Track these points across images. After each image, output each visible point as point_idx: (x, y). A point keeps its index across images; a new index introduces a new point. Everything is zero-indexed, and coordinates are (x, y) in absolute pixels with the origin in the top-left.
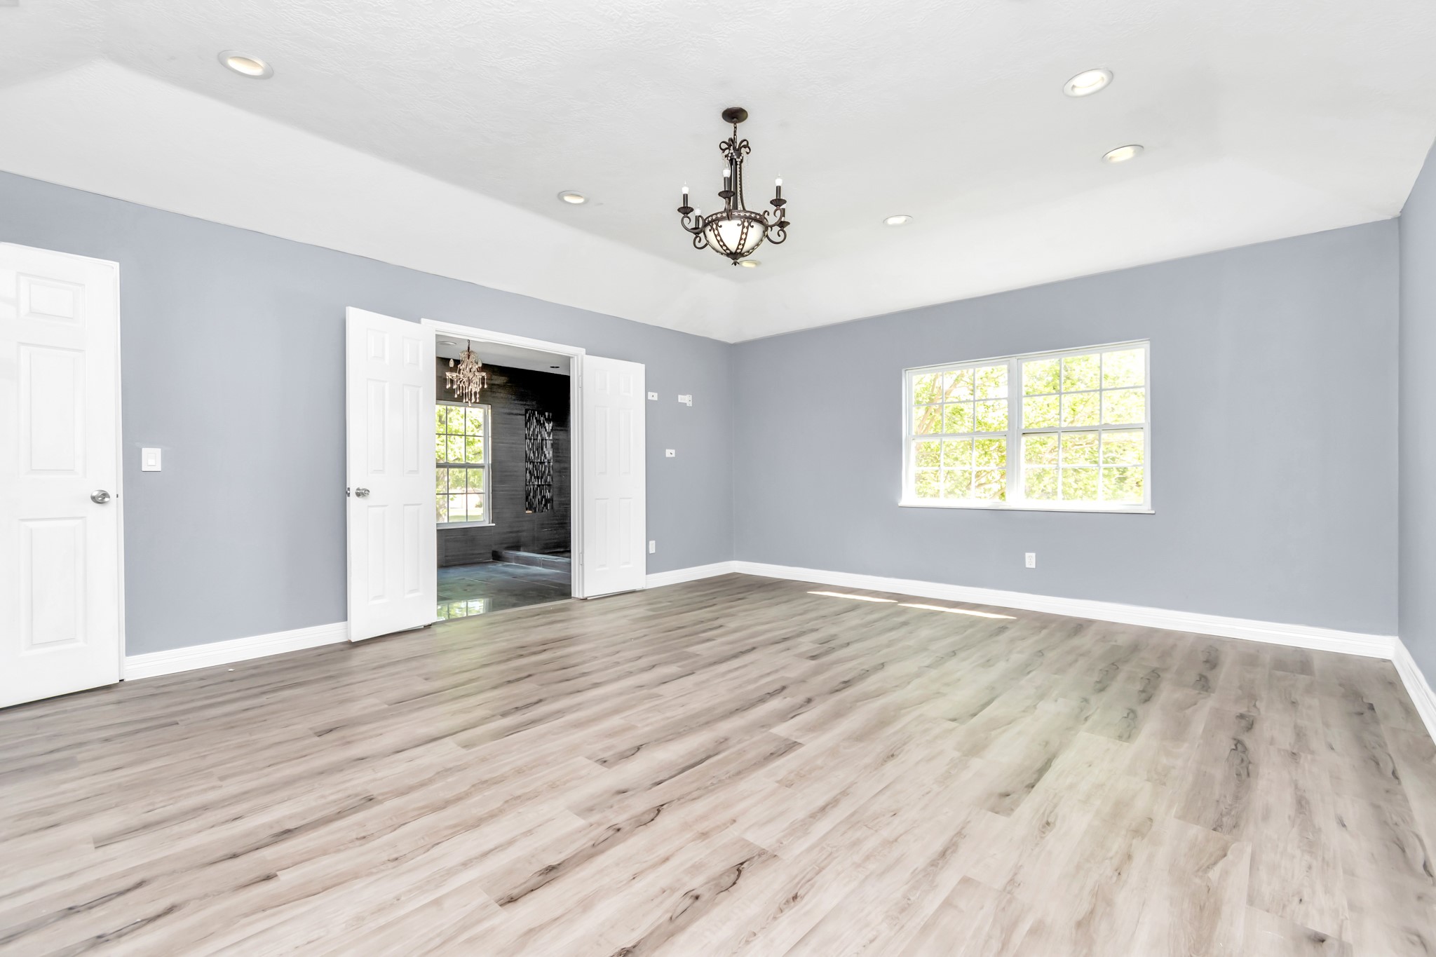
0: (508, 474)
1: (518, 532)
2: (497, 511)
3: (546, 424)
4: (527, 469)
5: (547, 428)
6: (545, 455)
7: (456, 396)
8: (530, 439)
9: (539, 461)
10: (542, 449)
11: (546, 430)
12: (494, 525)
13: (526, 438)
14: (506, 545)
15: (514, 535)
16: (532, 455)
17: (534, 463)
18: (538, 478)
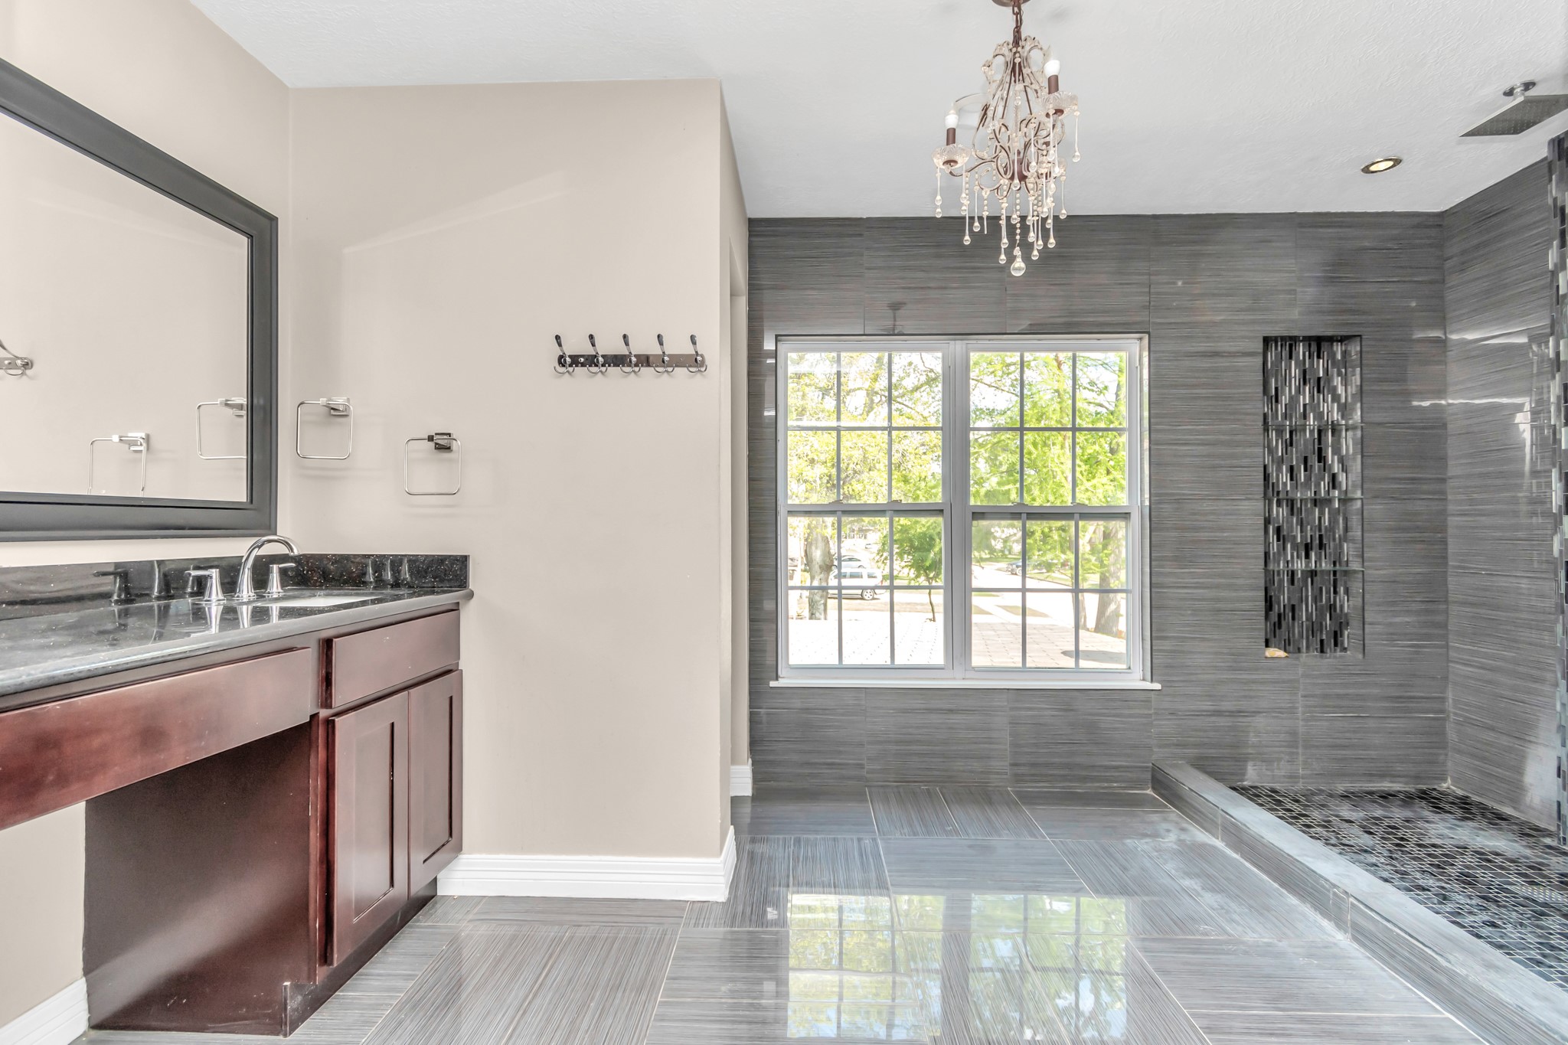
0: (1204, 535)
1: (1239, 713)
2: (1167, 645)
3: (1337, 381)
4: (1267, 522)
5: (1340, 390)
6: (1334, 477)
7: (967, 240)
8: (1280, 432)
9: (1310, 494)
10: (1321, 458)
11: (1336, 398)
12: (1157, 686)
13: (1266, 429)
14: (1192, 752)
15: (1223, 722)
16: (1285, 477)
17: (1291, 503)
18: (1308, 548)
